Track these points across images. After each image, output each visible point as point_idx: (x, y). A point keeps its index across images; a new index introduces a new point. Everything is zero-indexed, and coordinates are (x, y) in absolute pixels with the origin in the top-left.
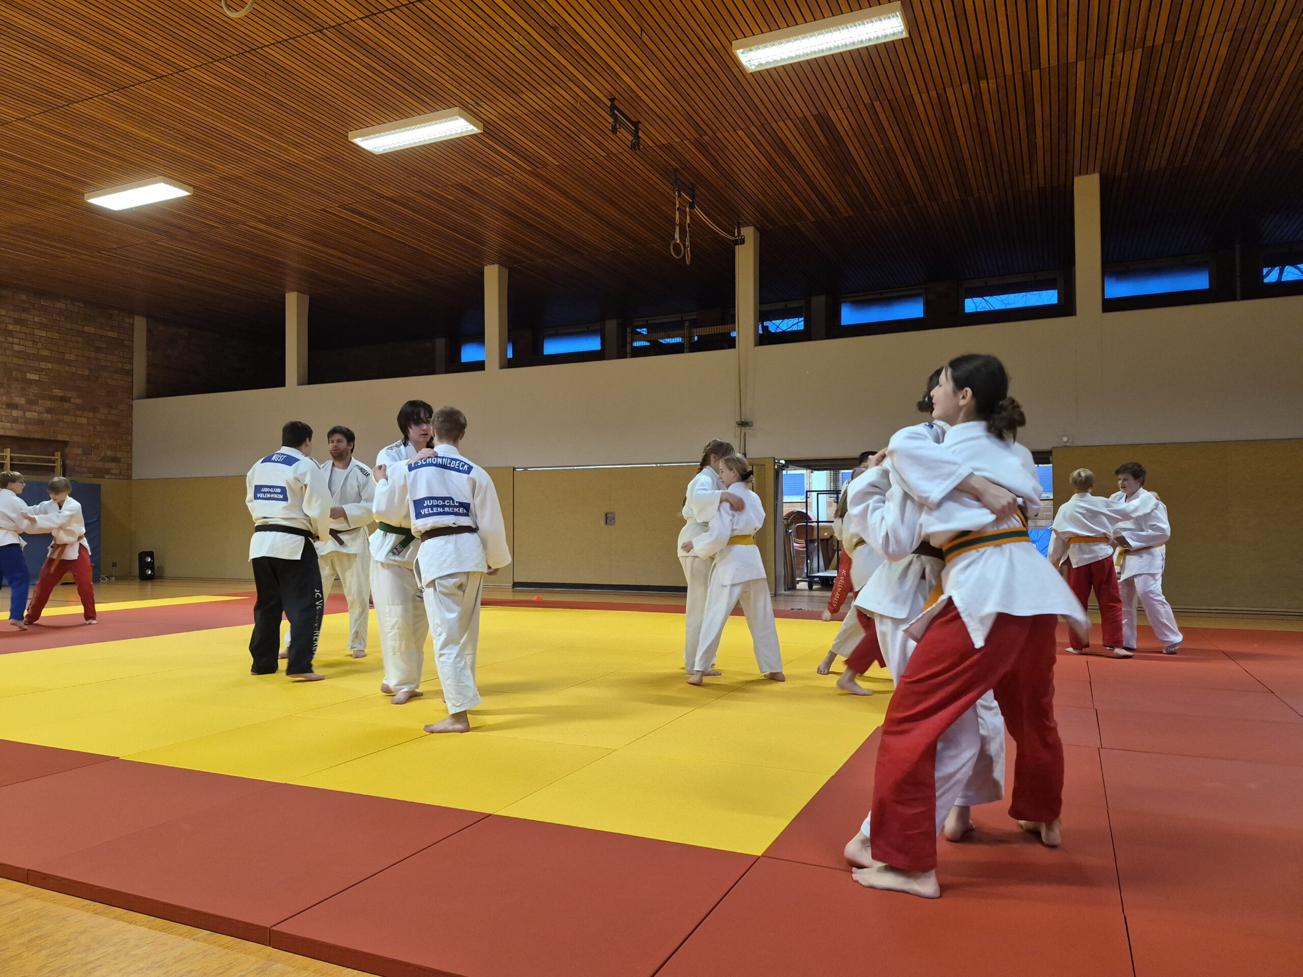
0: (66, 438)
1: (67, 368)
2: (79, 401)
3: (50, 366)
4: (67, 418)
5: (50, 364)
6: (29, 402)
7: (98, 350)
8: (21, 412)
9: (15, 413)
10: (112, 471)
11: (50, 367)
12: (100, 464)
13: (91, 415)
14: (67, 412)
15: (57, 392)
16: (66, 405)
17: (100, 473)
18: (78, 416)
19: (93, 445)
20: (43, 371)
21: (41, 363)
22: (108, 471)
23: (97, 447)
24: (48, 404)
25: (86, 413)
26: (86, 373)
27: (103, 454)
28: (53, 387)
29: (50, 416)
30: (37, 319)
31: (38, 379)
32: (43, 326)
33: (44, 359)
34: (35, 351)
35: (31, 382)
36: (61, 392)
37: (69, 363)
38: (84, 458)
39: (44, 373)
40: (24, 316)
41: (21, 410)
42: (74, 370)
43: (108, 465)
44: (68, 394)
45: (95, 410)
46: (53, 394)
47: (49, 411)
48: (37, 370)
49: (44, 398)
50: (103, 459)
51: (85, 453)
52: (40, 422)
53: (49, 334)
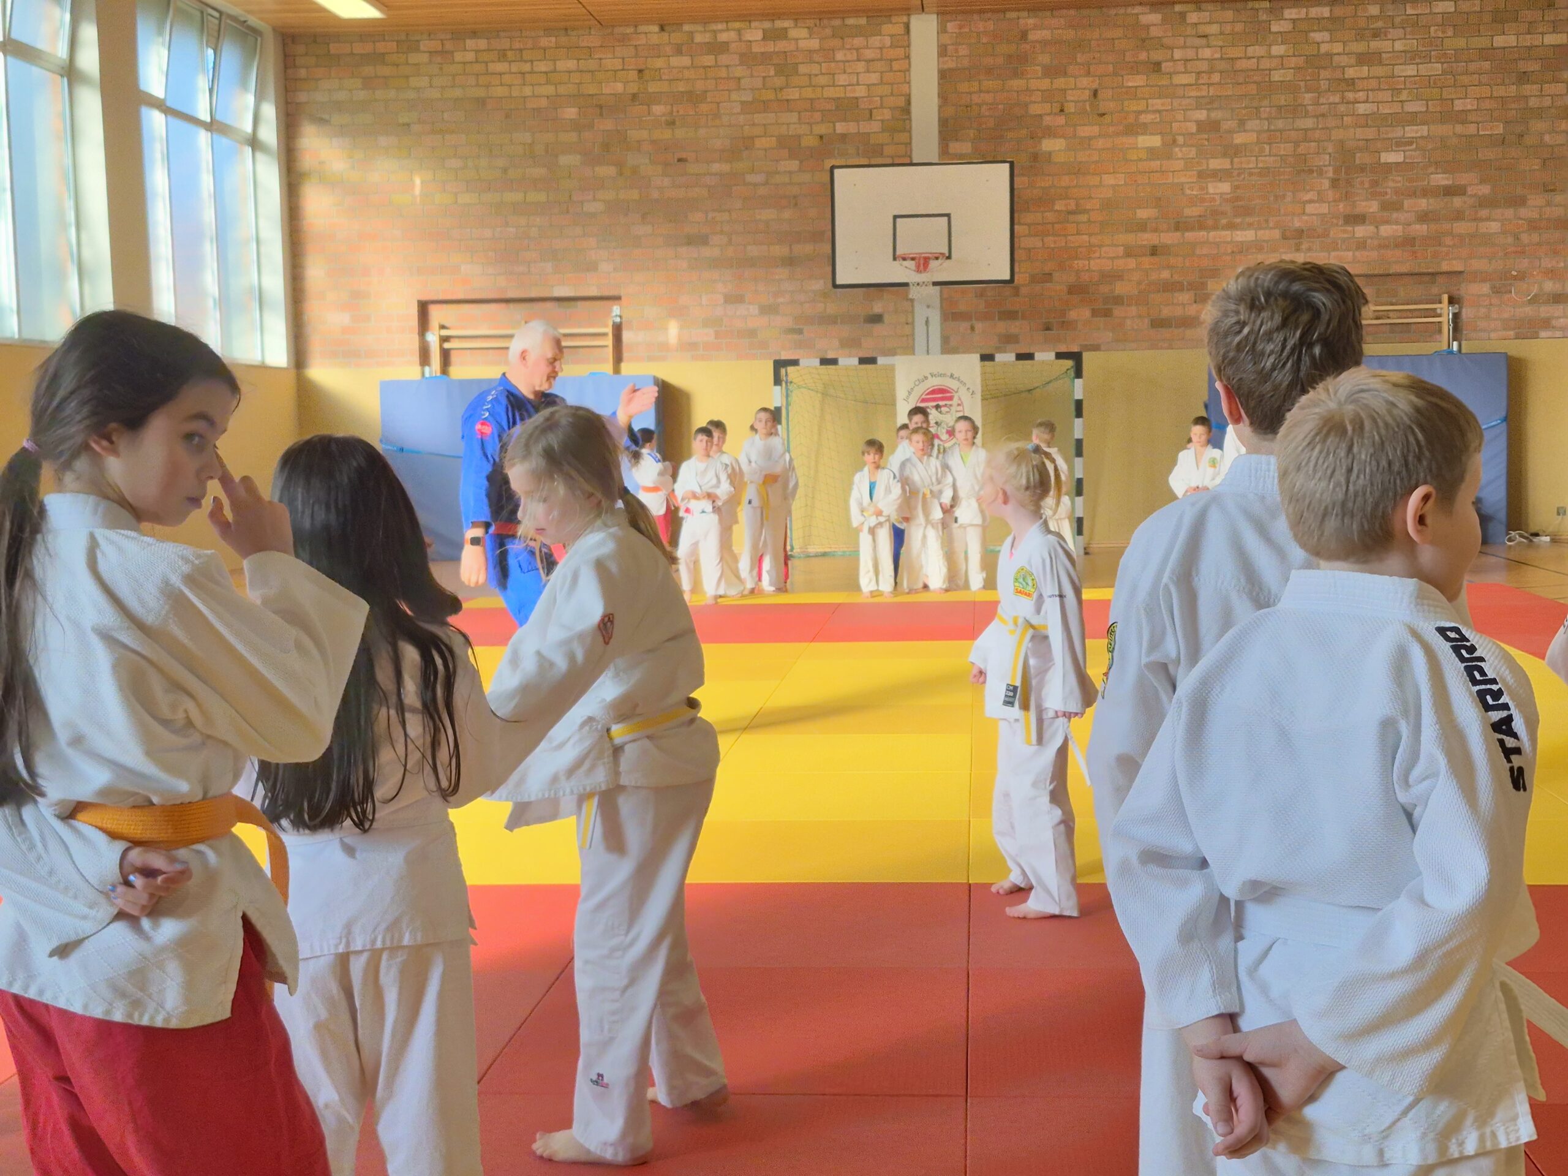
0: (1458, 266)
1: (1459, 129)
2: (1485, 190)
3: (1423, 130)
4: (1461, 227)
5: (1425, 128)
6: (1385, 206)
7: (1524, 77)
8: (1372, 228)
9: (1361, 231)
10: (1554, 323)
11: (1425, 134)
12: (1529, 310)
13: (1509, 213)
14: (1459, 216)
15: (1441, 179)
16: (1457, 202)
17: (1529, 329)
18: (1482, 220)
19: (1515, 273)
20: (1411, 143)
21: (1407, 128)
22: (1546, 324)
23: (1521, 277)
24: (1423, 204)
25: (1499, 211)
26: (1499, 129)
27: (1535, 290)
28: (1432, 169)
29: (1425, 227)
30: (1399, 46)
31: (1401, 160)
32: (1411, 56)
33: (1413, 119)
34: (1396, 108)
35: (1389, 168)
36: (1447, 179)
37: (1461, 117)
38: (1495, 301)
39: (1414, 146)
40: (1375, 45)
41: (1371, 224)
42: (1472, 129)
43: (1545, 311)
44: (1463, 179)
45: (1519, 202)
46: (1432, 184)
47: (1423, 217)
48: (1401, 143)
49: (1413, 194)
50: (1534, 301)
51: (1496, 291)
52: (1408, 242)
53: (1424, 69)
